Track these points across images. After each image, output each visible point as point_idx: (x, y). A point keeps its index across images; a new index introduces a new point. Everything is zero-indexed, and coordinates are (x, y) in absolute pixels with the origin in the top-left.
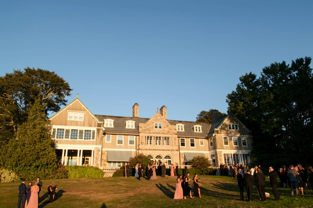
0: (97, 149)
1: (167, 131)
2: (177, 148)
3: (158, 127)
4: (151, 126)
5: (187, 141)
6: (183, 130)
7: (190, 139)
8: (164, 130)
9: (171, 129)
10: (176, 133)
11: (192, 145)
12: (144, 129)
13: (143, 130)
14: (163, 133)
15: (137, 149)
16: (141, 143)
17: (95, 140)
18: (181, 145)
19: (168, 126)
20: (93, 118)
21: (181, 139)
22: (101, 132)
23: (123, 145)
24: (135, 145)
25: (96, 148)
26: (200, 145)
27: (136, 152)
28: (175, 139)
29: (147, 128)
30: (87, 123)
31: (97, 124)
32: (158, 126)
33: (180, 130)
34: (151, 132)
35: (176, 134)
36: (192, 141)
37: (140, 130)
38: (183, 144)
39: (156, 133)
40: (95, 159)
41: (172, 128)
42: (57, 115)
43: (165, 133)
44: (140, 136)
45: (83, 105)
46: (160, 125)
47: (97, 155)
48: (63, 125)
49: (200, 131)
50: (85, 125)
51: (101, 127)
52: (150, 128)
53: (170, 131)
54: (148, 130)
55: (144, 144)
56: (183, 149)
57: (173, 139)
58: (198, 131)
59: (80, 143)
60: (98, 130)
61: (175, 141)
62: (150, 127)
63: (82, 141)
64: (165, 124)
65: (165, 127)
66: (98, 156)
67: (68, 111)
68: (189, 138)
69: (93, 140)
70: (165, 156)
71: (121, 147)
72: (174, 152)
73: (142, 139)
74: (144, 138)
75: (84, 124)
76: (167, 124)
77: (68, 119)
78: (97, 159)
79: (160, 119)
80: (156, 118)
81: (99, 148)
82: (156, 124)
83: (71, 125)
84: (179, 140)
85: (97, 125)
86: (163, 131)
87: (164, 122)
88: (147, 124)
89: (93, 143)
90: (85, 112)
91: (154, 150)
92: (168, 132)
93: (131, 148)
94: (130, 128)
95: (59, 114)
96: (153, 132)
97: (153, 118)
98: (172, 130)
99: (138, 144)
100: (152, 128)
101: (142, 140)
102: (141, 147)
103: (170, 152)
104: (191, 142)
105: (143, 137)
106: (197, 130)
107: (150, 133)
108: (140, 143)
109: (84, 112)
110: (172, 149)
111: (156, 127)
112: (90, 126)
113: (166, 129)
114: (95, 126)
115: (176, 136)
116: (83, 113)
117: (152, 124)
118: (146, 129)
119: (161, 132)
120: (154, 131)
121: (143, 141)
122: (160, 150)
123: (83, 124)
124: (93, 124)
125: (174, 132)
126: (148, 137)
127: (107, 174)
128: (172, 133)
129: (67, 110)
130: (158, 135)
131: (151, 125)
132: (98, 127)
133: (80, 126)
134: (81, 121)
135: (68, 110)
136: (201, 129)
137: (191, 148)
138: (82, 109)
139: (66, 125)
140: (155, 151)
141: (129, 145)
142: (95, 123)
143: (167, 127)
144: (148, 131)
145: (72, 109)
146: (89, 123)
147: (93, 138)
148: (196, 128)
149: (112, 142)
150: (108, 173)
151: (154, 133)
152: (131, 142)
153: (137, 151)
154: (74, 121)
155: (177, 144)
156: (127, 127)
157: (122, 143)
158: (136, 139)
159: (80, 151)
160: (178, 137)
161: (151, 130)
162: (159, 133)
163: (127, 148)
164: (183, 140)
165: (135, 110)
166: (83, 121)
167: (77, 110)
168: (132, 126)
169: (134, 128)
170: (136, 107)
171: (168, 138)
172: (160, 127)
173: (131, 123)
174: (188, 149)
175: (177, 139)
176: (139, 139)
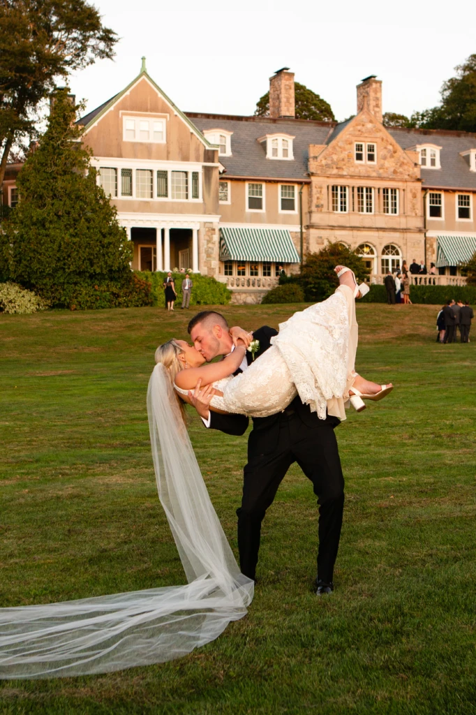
0: (207, 225)
1: (392, 170)
2: (420, 225)
3: (365, 156)
4: (344, 154)
5: (450, 203)
6: (438, 166)
7: (457, 195)
8: (382, 167)
9: (402, 164)
10: (419, 177)
11: (464, 213)
12: (324, 162)
13: (322, 166)
14: (381, 178)
15: (304, 224)
16: (317, 206)
17: (200, 200)
18: (432, 215)
19: (395, 152)
20: (192, 133)
21: (433, 195)
22: (215, 176)
23: (263, 211)
24: (296, 212)
25: (205, 223)
27: (302, 233)
28: (415, 196)
29: (332, 160)
30: (174, 149)
31: (202, 153)
32: (365, 153)
33: (428, 166)
34: (345, 173)
35: (419, 180)
36: (464, 200)
37: (313, 166)
38: (436, 212)
39: (360, 177)
40: (203, 255)
41: (405, 161)
42: (95, 127)
43: (385, 175)
44: (314, 184)
45: (160, 95)
46: (371, 149)
47: (208, 244)
48: (112, 156)
50: (170, 155)
51: (213, 162)
52: (343, 160)
53: (401, 170)
54: (335, 167)
55: (325, 209)
56: (438, 227)
57: (409, 195)
59: (162, 209)
60: (208, 171)
61: (411, 200)
62: (342, 156)
63: (166, 203)
64: (386, 148)
65: (385, 158)
66: (210, 245)
67: (123, 114)
68: (454, 191)
69: (195, 200)
70: (382, 247)
71: (256, 219)
72: (409, 235)
73: (318, 195)
74: (325, 190)
75: (168, 153)
76: (390, 147)
77: (125, 139)
78: (209, 255)
79: (370, 132)
80: (359, 128)
81: (211, 223)
82: (359, 148)
83: (135, 156)
84: (424, 198)
85: (202, 157)
86: (381, 171)
87: (383, 139)
88: (334, 148)
89: (194, 209)
90: (168, 115)
91: (353, 228)
92: (395, 172)
93: (286, 221)
94: (280, 157)
95: (98, 123)
96: (350, 173)
97: (351, 129)
98: (406, 167)
99: (305, 210)
100: (346, 160)
101: (318, 198)
102: (316, 218)
103: (397, 235)
104: (461, 203)
105: (321, 188)
107: (342, 176)
108: (314, 208)
109: (165, 117)
110: (403, 226)
111: (359, 157)
112: (185, 158)
113: (390, 164)
114: (197, 160)
115: (419, 186)
116: (164, 120)
117: (349, 146)
118: (330, 162)
119: (374, 174)
120: (352, 169)
121: (322, 202)
122: (370, 228)
123: (165, 154)
124: (192, 154)
125: (410, 173)
126: (334, 188)
127: (238, 297)
128: (406, 177)
129: (117, 109)
130: (364, 183)
131: (345, 150)
132: (205, 161)
133: (159, 157)
134: (158, 145)
135: (121, 112)
137: (460, 223)
138: (160, 106)
139: (120, 156)
140: (355, 233)
141: (281, 211)
142: (197, 150)
143: (392, 156)
144: (335, 171)
145: (132, 109)
146: (181, 149)
147: (196, 195)
149: (233, 203)
150: (240, 292)
151: (352, 177)
152: (287, 204)
153: (304, 230)
154: (141, 144)
155: (420, 212)
156: (270, 155)
157: (260, 207)
158: (300, 193)
159: (163, 231)
160: (424, 189)
161: (344, 167)
162: (368, 177)
163: (275, 221)
164: (436, 199)
165: (283, 91)
166: (164, 142)
167: (147, 111)
168: (285, 151)
169: (291, 157)
170: (287, 83)
171: (394, 191)
172: (371, 158)
173: (280, 142)
174: (450, 226)
175: (420, 195)
176: (310, 195)
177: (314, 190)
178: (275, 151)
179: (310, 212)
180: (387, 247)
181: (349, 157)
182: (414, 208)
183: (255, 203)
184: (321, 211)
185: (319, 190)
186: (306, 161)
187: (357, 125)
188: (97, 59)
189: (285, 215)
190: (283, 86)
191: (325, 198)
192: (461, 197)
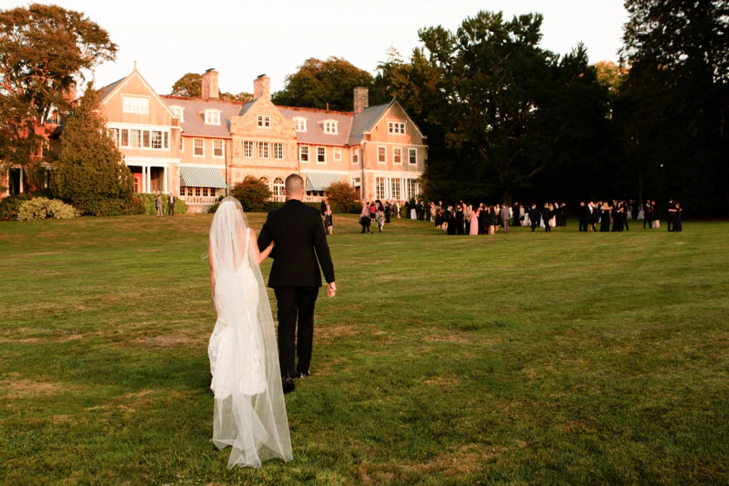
0: (173, 165)
1: (280, 132)
2: (297, 166)
3: (264, 124)
4: (252, 122)
5: (313, 153)
6: (305, 130)
7: (317, 148)
8: (273, 130)
9: (285, 128)
10: (295, 136)
11: (321, 159)
12: (240, 127)
13: (239, 129)
14: (273, 137)
15: (228, 164)
16: (236, 154)
17: (169, 149)
18: (303, 159)
19: (281, 121)
20: (164, 108)
21: (303, 148)
22: (178, 134)
23: (203, 156)
24: (223, 157)
25: (172, 163)
26: (334, 159)
27: (226, 170)
28: (293, 148)
29: (245, 126)
30: (154, 117)
31: (170, 120)
32: (264, 122)
33: (300, 130)
34: (252, 133)
35: (295, 138)
36: (321, 151)
37: (233, 129)
38: (305, 157)
39: (261, 136)
40: (171, 183)
42: (106, 103)
43: (276, 135)
44: (234, 140)
45: (145, 84)
46: (267, 119)
47: (173, 176)
48: (116, 121)
49: (333, 130)
50: (151, 122)
51: (177, 126)
52: (251, 126)
53: (285, 132)
54: (246, 130)
55: (240, 155)
56: (307, 167)
57: (290, 148)
58: (331, 132)
59: (147, 154)
60: (174, 131)
61: (291, 151)
62: (250, 123)
63: (148, 150)
64: (276, 119)
65: (275, 125)
66: (175, 177)
67: (123, 96)
68: (316, 145)
69: (166, 149)
70: (274, 179)
71: (199, 161)
73: (236, 147)
74: (240, 144)
75: (150, 120)
76: (279, 118)
77: (124, 111)
78: (174, 183)
79: (267, 109)
80: (260, 106)
81: (176, 163)
82: (260, 118)
83: (130, 121)
84: (298, 149)
85: (170, 123)
86: (273, 133)
87: (274, 112)
88: (245, 118)
89: (165, 155)
90: (150, 97)
91: (257, 167)
92: (281, 133)
93: (218, 162)
94: (213, 123)
95: (108, 101)
96: (255, 134)
97: (256, 107)
98: (287, 130)
99: (228, 156)
100: (253, 126)
101: (236, 149)
102: (235, 161)
103: (283, 171)
104: (319, 153)
105: (238, 142)
106: (328, 129)
107: (251, 136)
108: (234, 155)
109: (148, 98)
110: (286, 166)
111: (260, 124)
112: (160, 123)
113: (278, 128)
114: (167, 124)
115: (296, 142)
116: (147, 100)
117: (254, 117)
118: (243, 127)
119: (269, 134)
120: (256, 131)
121: (239, 151)
122: (267, 167)
123: (148, 121)
124: (164, 120)
125: (290, 134)
126: (246, 143)
127: (192, 209)
128: (288, 136)
129: (120, 92)
130: (263, 140)
131: (252, 119)
132: (172, 125)
133: (144, 123)
134: (144, 115)
135: (122, 94)
136: (336, 128)
137: (319, 164)
138: (145, 91)
139: (121, 121)
140: (259, 170)
141: (214, 157)
142: (167, 118)
143: (280, 124)
144: (246, 132)
145: (129, 92)
146: (158, 118)
147: (166, 146)
148: (328, 125)
149: (185, 151)
150: (193, 206)
151: (257, 136)
152: (218, 152)
153: (228, 168)
154: (134, 114)
155: (296, 158)
156: (206, 122)
157: (201, 153)
158: (226, 146)
159: (146, 168)
160: (298, 144)
161: (251, 130)
162: (266, 136)
163: (210, 162)
164: (306, 150)
165: (211, 82)
166: (147, 113)
167: (137, 94)
168: (216, 120)
169: (219, 123)
170: (214, 78)
171: (280, 145)
172: (267, 124)
173: (213, 114)
174: (313, 167)
175: (296, 147)
176: (232, 147)
177: (234, 144)
178: (210, 119)
179: (232, 157)
180: (277, 179)
181: (255, 123)
182: (292, 156)
183: (199, 151)
184: (238, 156)
185: (237, 144)
186: (229, 126)
187: (259, 104)
188: (105, 61)
189: (197, 158)
190: (211, 80)
191: (241, 148)
192: (319, 149)
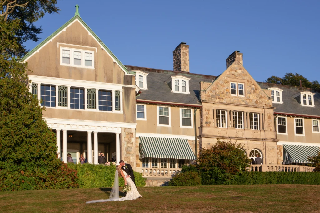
0: (127, 130)
1: (255, 100)
2: (274, 137)
3: (237, 92)
4: (224, 90)
5: (291, 123)
6: (281, 102)
7: (295, 118)
8: (248, 99)
9: (261, 97)
10: (272, 106)
11: (299, 131)
12: (210, 94)
13: (209, 96)
14: (248, 105)
15: (198, 135)
16: (206, 123)
17: (121, 112)
18: (280, 131)
19: (256, 90)
20: (115, 63)
21: (279, 119)
22: (133, 95)
23: (169, 126)
24: (192, 127)
25: (125, 129)
26: (313, 132)
27: (196, 141)
28: (269, 118)
29: (216, 93)
30: (101, 73)
31: (122, 77)
32: (237, 89)
33: (275, 101)
34: (224, 102)
35: (272, 108)
36: (299, 123)
37: (203, 96)
38: (282, 129)
39: (235, 104)
40: (124, 152)
41: (263, 96)
43: (250, 104)
44: (204, 108)
45: (89, 33)
46: (241, 87)
47: (127, 144)
48: (51, 76)
49: (310, 103)
50: (98, 78)
51: (131, 84)
52: (223, 93)
53: (260, 101)
54: (217, 97)
55: (212, 125)
56: (284, 139)
57: (266, 118)
58: (308, 105)
59: (91, 117)
60: (127, 91)
61: (267, 121)
62: (222, 90)
63: (94, 113)
64: (250, 87)
65: (250, 93)
66: (129, 145)
67: (60, 45)
68: (293, 116)
69: (118, 112)
70: (250, 151)
71: (166, 131)
72: (267, 143)
73: (207, 116)
74: (211, 113)
75: (96, 76)
76: (253, 86)
77: (62, 64)
78: (128, 152)
79: (240, 75)
80: (233, 72)
81: (130, 129)
82: (233, 86)
83: (70, 77)
84: (275, 120)
85: (122, 80)
86: (248, 101)
87: (248, 81)
88: (217, 85)
89: (117, 119)
90: (96, 48)
91: (230, 138)
92: (257, 102)
93: (185, 133)
94: (181, 91)
95: (40, 51)
96: (228, 102)
97: (228, 73)
98: (263, 100)
99: (198, 126)
100: (225, 93)
101: (207, 118)
102: (206, 131)
103: (259, 143)
104: (297, 124)
105: (209, 110)
106: (305, 102)
107: (223, 104)
108: (204, 124)
109: (94, 50)
110: (263, 137)
111: (233, 92)
112: (110, 81)
113: (253, 97)
114: (119, 82)
115: (272, 111)
116: (93, 52)
117: (227, 84)
118: (214, 94)
119: (243, 103)
120: (229, 99)
121: (210, 120)
122: (242, 139)
123: (94, 77)
124: (115, 77)
125: (266, 103)
126: (218, 111)
127: (151, 183)
128: (264, 105)
129: (56, 41)
130: (237, 109)
131: (224, 86)
132: (125, 84)
133: (89, 79)
134: (88, 70)
135: (58, 43)
136: (312, 101)
137: (297, 136)
138: (90, 41)
139: (58, 76)
141: (182, 126)
142: (119, 75)
143: (254, 92)
144: (218, 100)
145: (68, 42)
146: (106, 74)
147: (118, 108)
148: (305, 97)
149: (148, 120)
150: (152, 180)
151: (229, 104)
152: (186, 122)
153: (198, 140)
154: (75, 68)
155: (273, 129)
156: (174, 90)
157: (167, 123)
158: (195, 114)
159: (93, 134)
160: (275, 114)
161: (224, 98)
162: (240, 105)
163: (178, 133)
164: (282, 121)
165: (182, 56)
166: (93, 68)
167: (79, 44)
168: (184, 88)
169: (188, 92)
170: (184, 51)
171: (256, 114)
172: (241, 93)
173: (180, 82)
174: (291, 139)
175: (273, 117)
176: (201, 115)
177: (204, 113)
178: (177, 87)
179: (201, 127)
180: (252, 151)
181: (227, 92)
182: (269, 126)
183: (164, 120)
184: (209, 126)
185: (207, 112)
186: (198, 94)
187: (231, 71)
188: (47, 14)
189: (184, 129)
190: (182, 53)
191: (212, 119)
192: (297, 120)
